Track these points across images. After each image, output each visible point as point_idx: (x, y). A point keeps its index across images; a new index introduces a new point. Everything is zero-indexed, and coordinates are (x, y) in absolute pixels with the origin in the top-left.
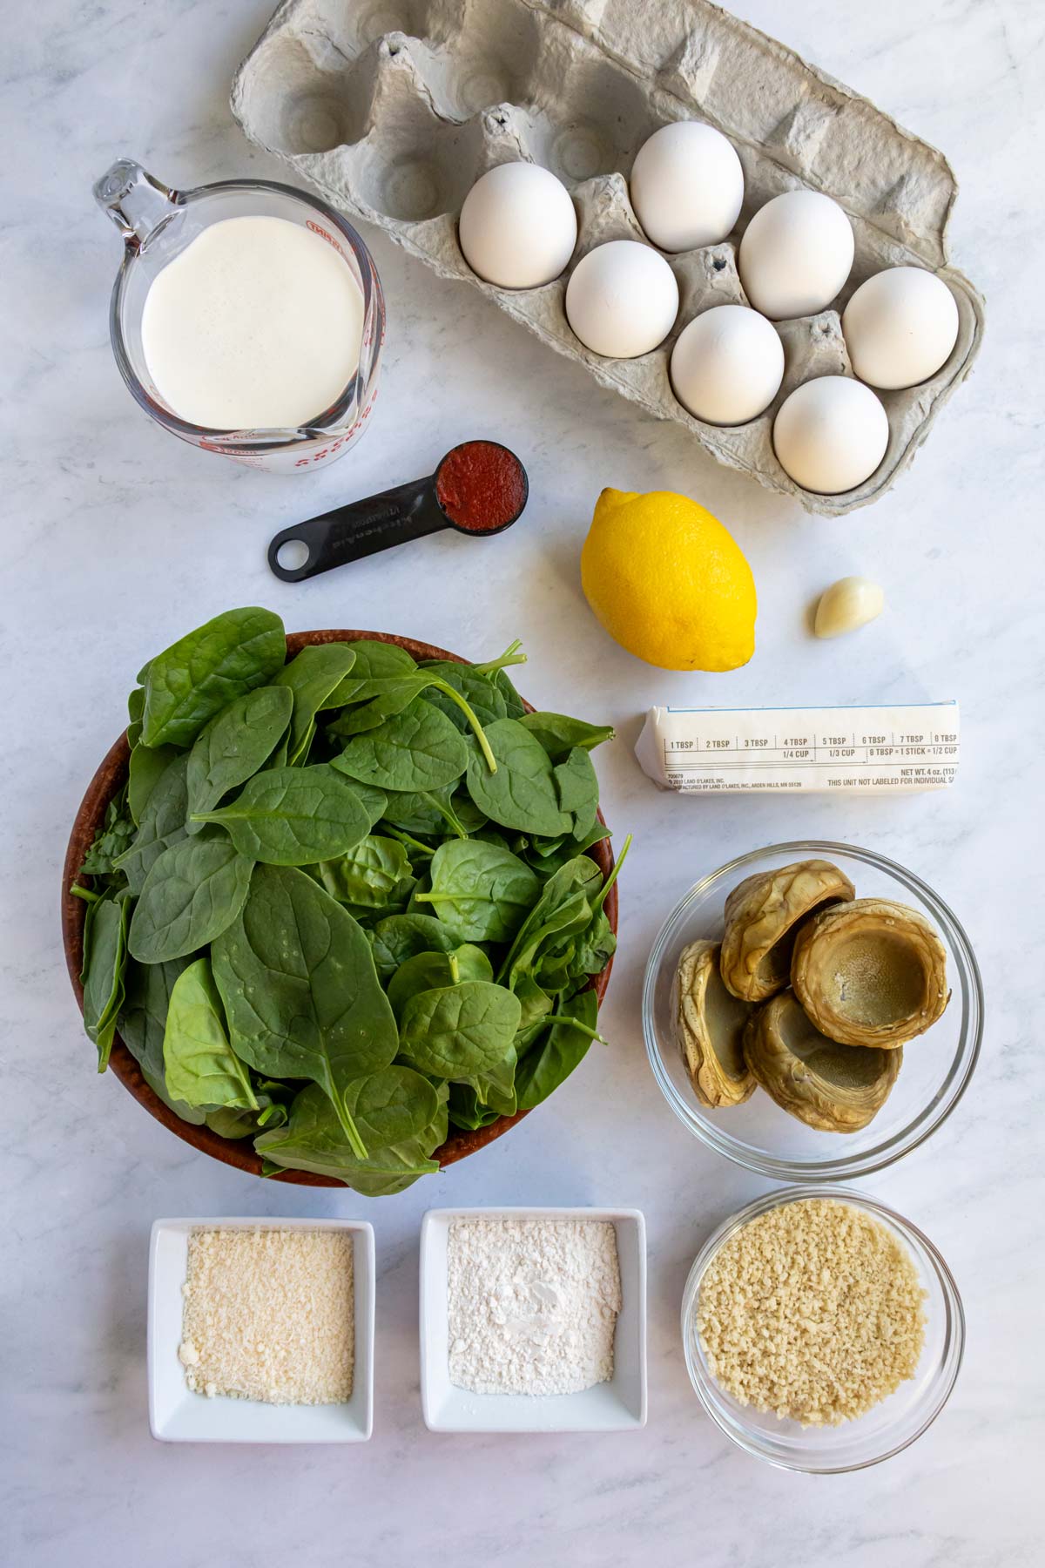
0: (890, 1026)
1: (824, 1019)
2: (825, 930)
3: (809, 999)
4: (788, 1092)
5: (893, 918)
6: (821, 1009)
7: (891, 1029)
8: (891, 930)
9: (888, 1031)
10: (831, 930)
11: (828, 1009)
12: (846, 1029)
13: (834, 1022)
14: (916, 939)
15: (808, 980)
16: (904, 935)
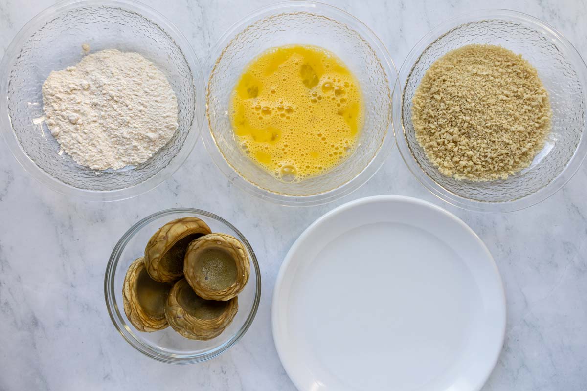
0: (225, 290)
1: (198, 289)
2: (192, 248)
3: (189, 280)
4: (175, 323)
5: (220, 241)
6: (195, 284)
7: (225, 292)
8: (220, 247)
9: (224, 293)
10: (194, 248)
11: (198, 284)
12: (206, 293)
13: (202, 290)
14: (231, 250)
15: (188, 272)
16: (226, 249)
